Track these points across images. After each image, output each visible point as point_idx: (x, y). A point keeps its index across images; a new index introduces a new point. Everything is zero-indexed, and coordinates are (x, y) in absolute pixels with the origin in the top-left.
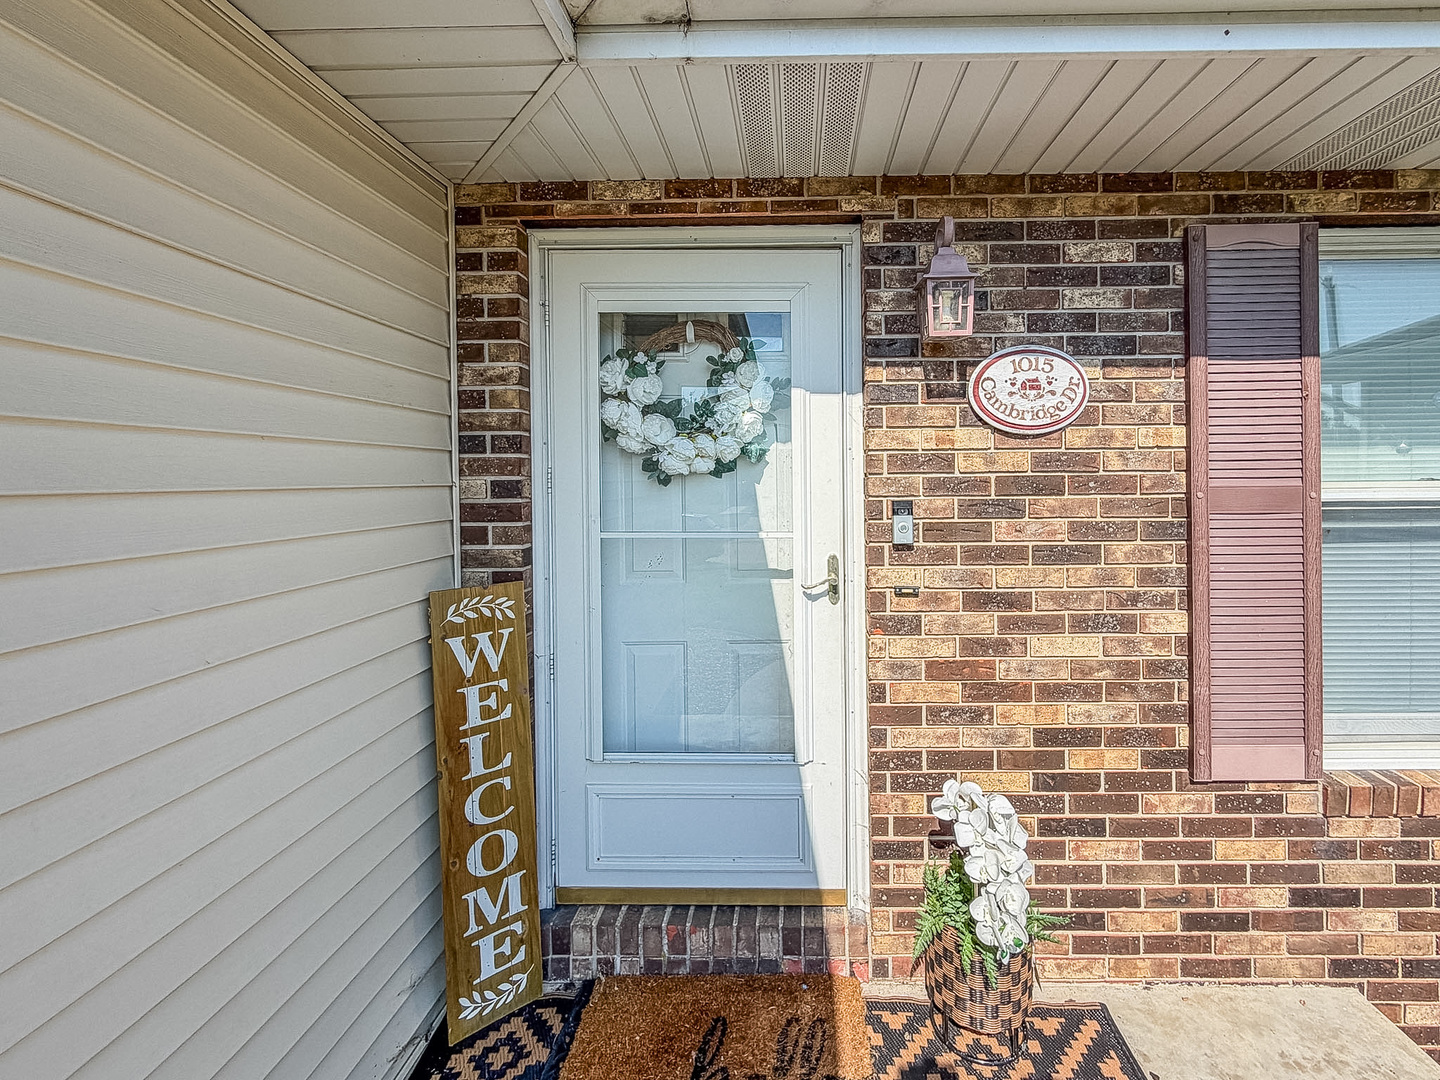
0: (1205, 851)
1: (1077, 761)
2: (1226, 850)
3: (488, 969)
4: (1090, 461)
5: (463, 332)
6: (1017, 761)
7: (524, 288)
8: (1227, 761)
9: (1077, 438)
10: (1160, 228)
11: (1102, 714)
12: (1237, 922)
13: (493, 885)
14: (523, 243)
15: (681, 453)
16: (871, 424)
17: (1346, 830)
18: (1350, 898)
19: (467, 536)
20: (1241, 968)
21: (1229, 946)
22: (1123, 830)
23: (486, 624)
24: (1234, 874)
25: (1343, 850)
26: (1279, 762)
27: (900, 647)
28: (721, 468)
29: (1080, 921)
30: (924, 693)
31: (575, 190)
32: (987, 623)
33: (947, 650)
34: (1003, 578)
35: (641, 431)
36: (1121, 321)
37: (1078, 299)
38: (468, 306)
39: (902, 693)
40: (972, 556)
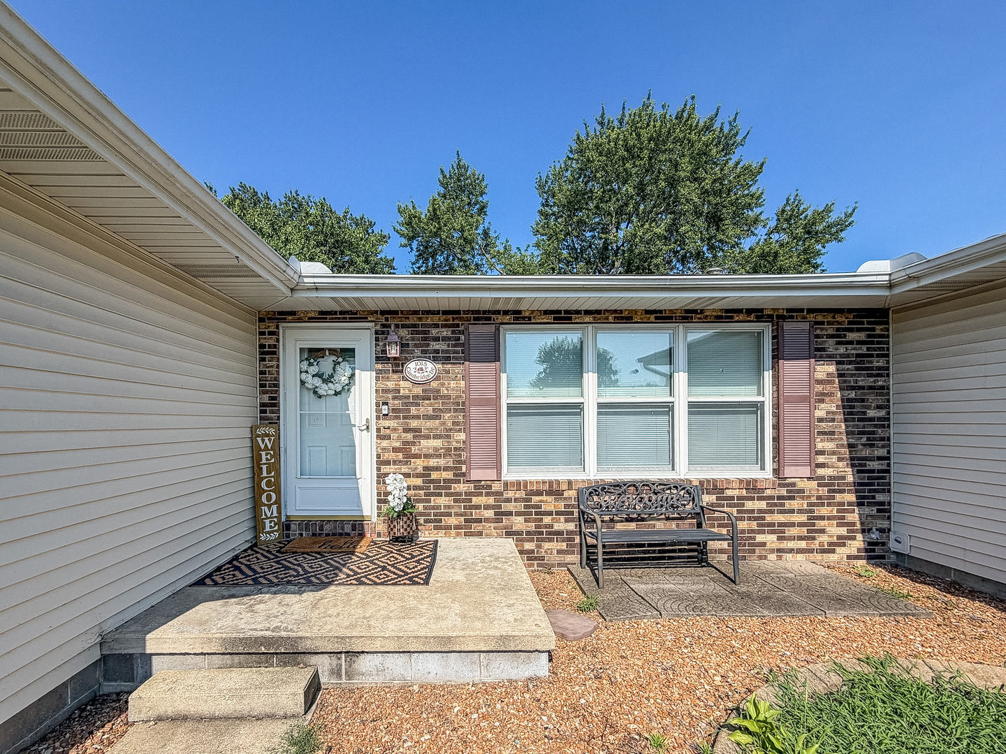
0: (470, 501)
1: (434, 475)
2: (475, 500)
3: (268, 529)
4: (438, 391)
5: (261, 353)
6: (418, 476)
7: (278, 340)
8: (476, 475)
9: (434, 384)
10: (458, 326)
11: (442, 462)
12: (479, 521)
13: (269, 507)
14: (278, 327)
15: (324, 389)
16: (377, 379)
17: (510, 494)
18: (510, 514)
19: (262, 412)
20: (480, 534)
21: (475, 527)
22: (447, 495)
23: (267, 435)
24: (478, 507)
25: (508, 500)
26: (490, 474)
27: (385, 443)
28: (336, 393)
29: (436, 521)
30: (391, 456)
31: (293, 313)
32: (409, 436)
33: (397, 444)
34: (414, 424)
35: (312, 382)
36: (447, 352)
37: (435, 346)
38: (262, 346)
39: (386, 456)
40: (405, 418)
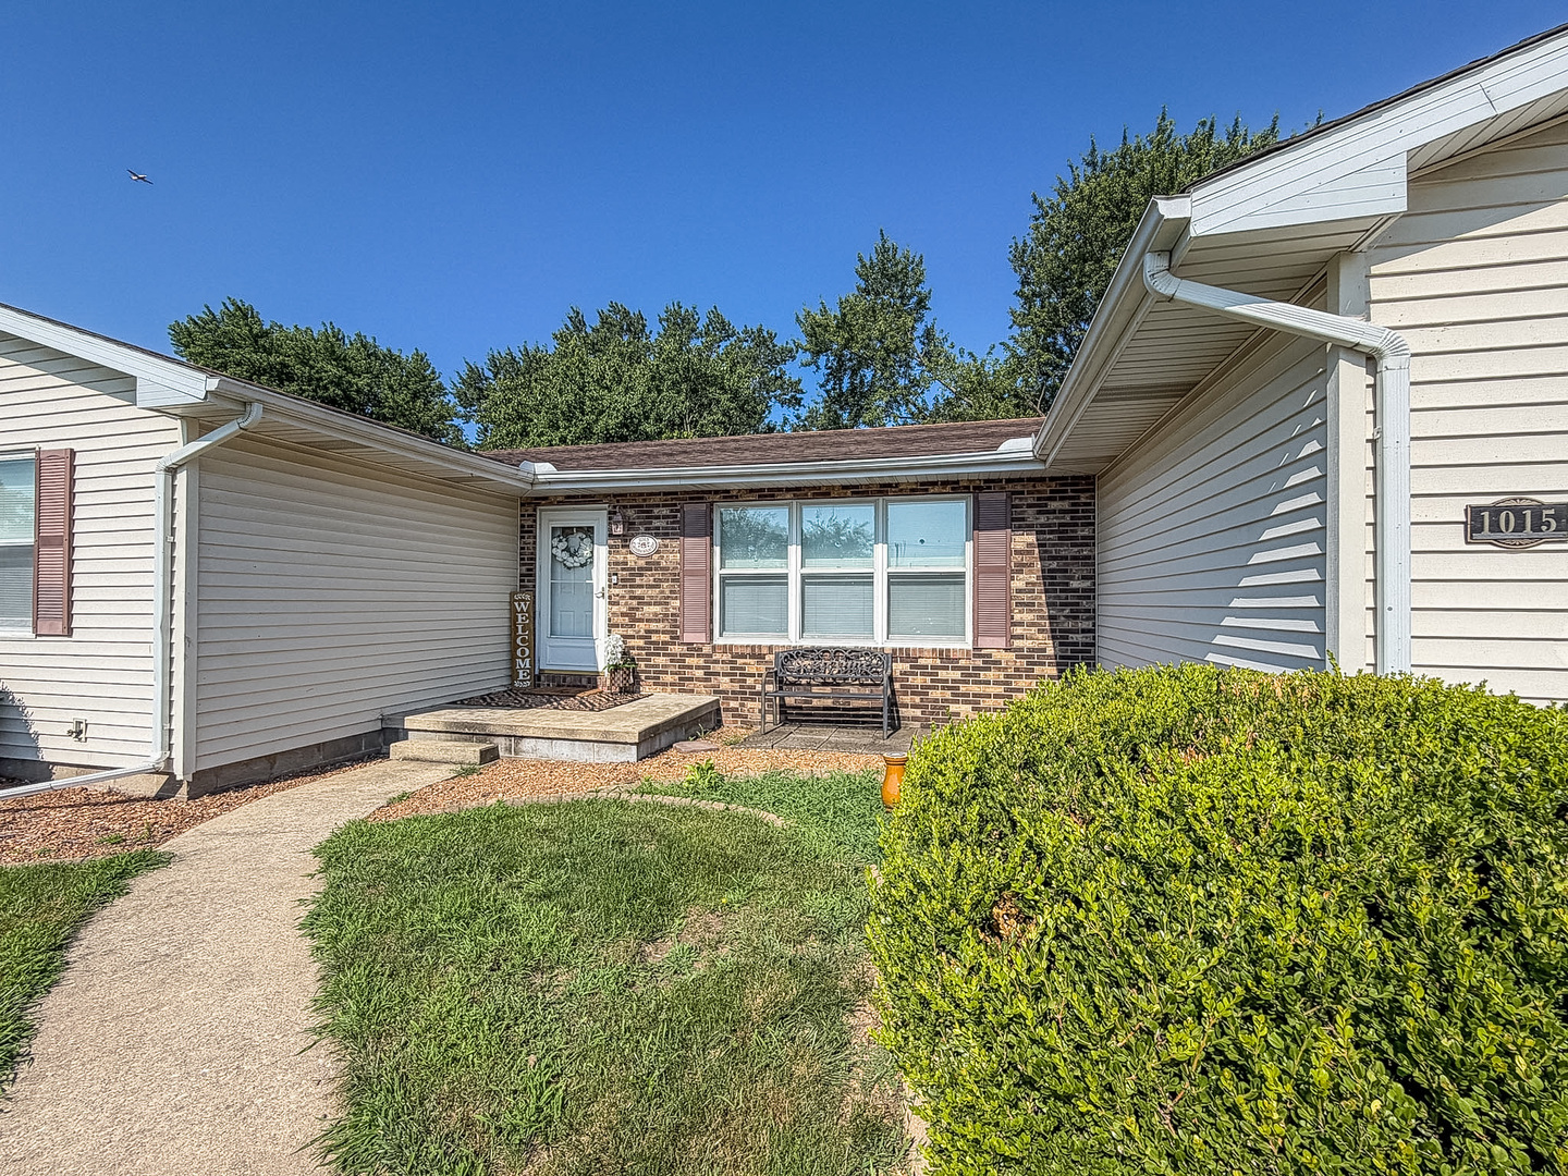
0: (684, 661)
1: (654, 638)
2: (689, 661)
3: (521, 678)
4: (659, 563)
5: (522, 532)
6: (640, 637)
7: (535, 521)
8: (688, 638)
9: (656, 557)
10: (675, 505)
11: (660, 626)
12: (691, 679)
13: (523, 660)
14: (535, 510)
15: (570, 561)
16: (610, 553)
17: (717, 656)
18: (718, 674)
19: (521, 581)
20: (692, 691)
21: (689, 685)
22: (664, 655)
23: (523, 600)
24: (690, 667)
25: (716, 662)
26: (701, 638)
27: (615, 608)
28: (582, 566)
29: (654, 678)
30: (620, 620)
31: (546, 498)
32: (635, 602)
33: (624, 610)
34: (638, 592)
35: (562, 555)
36: (666, 528)
37: (656, 523)
38: (522, 526)
39: (616, 620)
40: (631, 586)
